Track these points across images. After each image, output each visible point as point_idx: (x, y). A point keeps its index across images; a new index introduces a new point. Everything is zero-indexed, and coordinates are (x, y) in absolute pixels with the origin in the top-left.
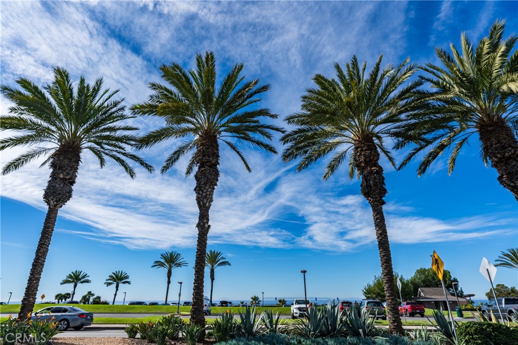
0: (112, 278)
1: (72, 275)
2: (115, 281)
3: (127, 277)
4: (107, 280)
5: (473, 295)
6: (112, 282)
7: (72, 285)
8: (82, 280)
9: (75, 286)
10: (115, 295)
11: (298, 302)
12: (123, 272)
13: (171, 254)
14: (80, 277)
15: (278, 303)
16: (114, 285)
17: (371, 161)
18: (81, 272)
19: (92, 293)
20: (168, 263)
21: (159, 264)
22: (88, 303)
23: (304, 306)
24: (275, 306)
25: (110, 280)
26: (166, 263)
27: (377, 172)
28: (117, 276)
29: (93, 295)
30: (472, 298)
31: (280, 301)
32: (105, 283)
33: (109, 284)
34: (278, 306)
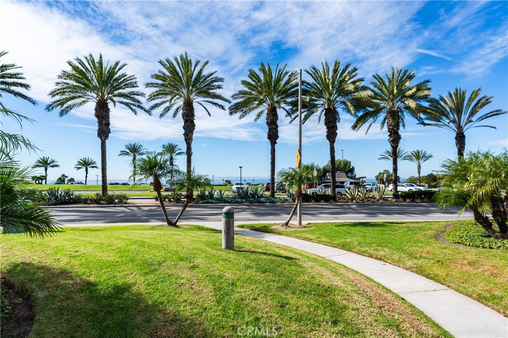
0: (79, 163)
1: (41, 160)
2: (84, 166)
3: (94, 163)
4: (76, 165)
5: (365, 177)
6: (81, 166)
7: (43, 168)
8: (51, 165)
9: (46, 170)
10: (86, 177)
11: (237, 184)
12: (89, 159)
13: (134, 145)
14: (48, 162)
15: (225, 182)
16: (84, 169)
17: (273, 122)
18: (48, 158)
19: (65, 175)
20: (132, 152)
21: (124, 153)
22: (64, 184)
23: (239, 186)
24: (222, 185)
25: (79, 165)
26: (130, 153)
27: (275, 128)
28: (85, 162)
29: (67, 177)
30: (364, 179)
31: (226, 181)
32: (75, 168)
33: (79, 168)
34: (225, 185)
